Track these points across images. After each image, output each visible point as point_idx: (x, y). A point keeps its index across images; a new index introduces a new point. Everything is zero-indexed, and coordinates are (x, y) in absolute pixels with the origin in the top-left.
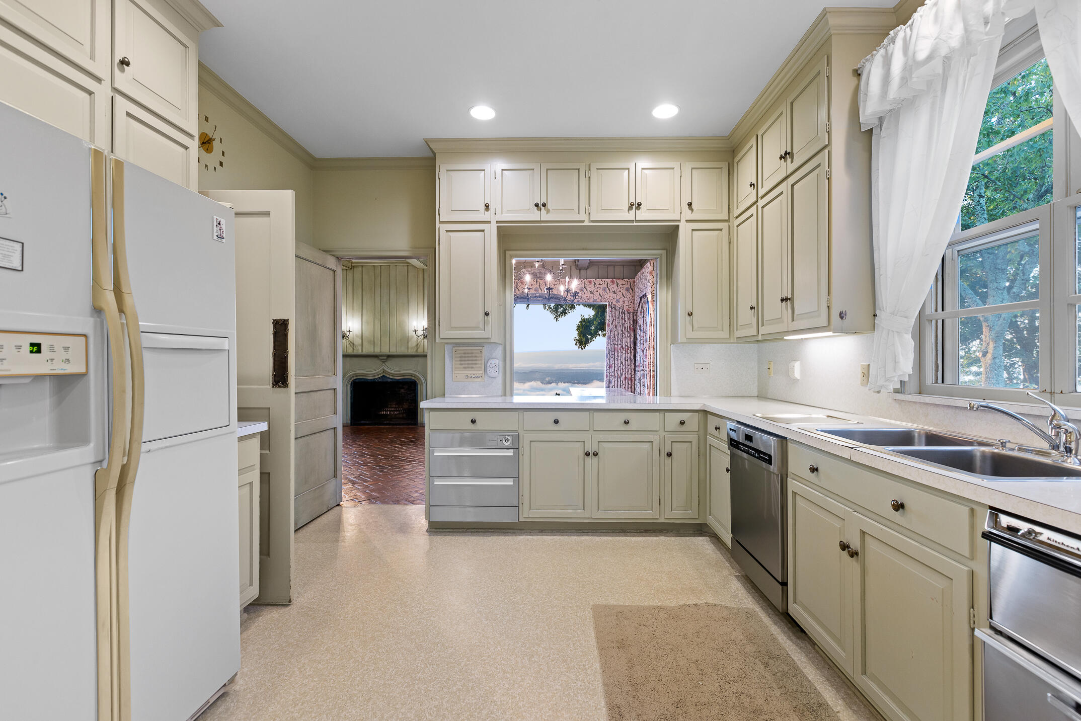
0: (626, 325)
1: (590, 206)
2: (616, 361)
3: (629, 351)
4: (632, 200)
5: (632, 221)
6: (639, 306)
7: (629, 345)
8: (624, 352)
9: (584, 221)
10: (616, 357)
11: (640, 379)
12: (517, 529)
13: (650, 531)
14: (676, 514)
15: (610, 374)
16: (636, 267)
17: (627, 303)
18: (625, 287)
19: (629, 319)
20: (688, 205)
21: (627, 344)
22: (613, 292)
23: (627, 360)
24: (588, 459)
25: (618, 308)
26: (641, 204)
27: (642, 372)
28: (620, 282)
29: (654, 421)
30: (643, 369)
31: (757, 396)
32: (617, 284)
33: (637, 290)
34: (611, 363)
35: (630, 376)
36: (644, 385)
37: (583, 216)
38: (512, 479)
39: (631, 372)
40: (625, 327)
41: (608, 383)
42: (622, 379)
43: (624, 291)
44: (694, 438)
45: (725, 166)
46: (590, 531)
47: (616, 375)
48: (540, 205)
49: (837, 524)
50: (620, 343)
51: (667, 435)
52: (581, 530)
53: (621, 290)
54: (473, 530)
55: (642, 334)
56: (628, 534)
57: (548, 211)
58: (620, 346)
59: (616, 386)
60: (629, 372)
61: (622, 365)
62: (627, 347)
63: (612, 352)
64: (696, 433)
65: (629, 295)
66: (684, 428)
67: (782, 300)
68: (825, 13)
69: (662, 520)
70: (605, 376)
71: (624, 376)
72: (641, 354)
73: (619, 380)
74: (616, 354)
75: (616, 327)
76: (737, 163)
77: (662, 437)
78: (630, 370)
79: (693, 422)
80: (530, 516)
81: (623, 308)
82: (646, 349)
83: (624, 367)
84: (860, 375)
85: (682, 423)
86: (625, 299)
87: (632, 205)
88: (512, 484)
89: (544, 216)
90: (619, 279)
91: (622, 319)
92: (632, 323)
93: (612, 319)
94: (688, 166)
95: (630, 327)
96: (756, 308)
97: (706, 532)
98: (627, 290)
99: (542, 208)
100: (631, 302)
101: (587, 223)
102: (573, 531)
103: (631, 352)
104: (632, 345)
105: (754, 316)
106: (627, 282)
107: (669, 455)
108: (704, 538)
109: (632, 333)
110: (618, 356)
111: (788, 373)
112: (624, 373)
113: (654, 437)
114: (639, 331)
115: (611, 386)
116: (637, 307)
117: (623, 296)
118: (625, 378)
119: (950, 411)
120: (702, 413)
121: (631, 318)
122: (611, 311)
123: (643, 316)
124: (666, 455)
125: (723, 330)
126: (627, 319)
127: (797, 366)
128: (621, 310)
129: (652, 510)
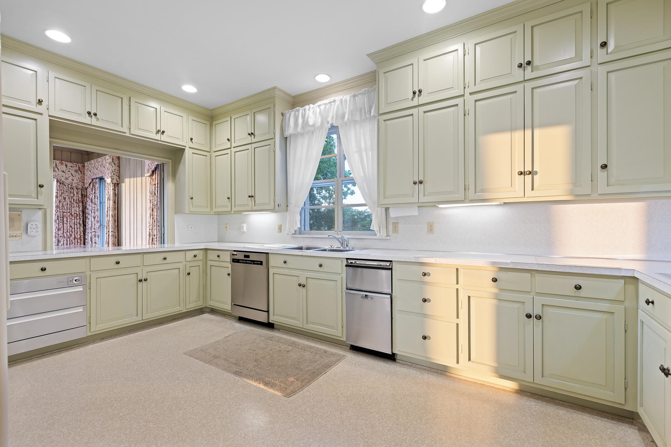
0: (75, 198)
1: (130, 124)
2: (65, 225)
3: (78, 218)
4: (158, 128)
5: (158, 140)
6: (90, 184)
7: (78, 213)
8: (73, 218)
9: (126, 133)
10: (65, 222)
11: (91, 239)
12: (80, 344)
13: (176, 319)
14: (192, 306)
15: (59, 236)
16: (83, 155)
17: (75, 181)
18: (74, 169)
19: (77, 193)
20: (191, 139)
21: (75, 212)
22: (62, 171)
23: (77, 224)
24: (140, 284)
25: (67, 184)
26: (164, 132)
27: (93, 233)
28: (69, 164)
29: (180, 257)
30: (94, 230)
31: (218, 241)
32: (66, 166)
33: (87, 173)
34: (60, 227)
35: (79, 236)
36: (95, 243)
37: (125, 129)
38: (82, 307)
39: (80, 233)
40: (74, 200)
41: (57, 242)
42: (71, 239)
43: (73, 173)
44: (200, 264)
45: (208, 123)
46: (139, 329)
47: (65, 236)
48: (92, 114)
49: (296, 278)
50: (69, 211)
51: (187, 263)
52: (132, 330)
53: (70, 170)
54: (38, 356)
55: (93, 206)
56: (164, 324)
57: (98, 119)
58: (69, 214)
59: (65, 244)
60: (79, 234)
61: (71, 228)
62: (76, 215)
63: (61, 218)
64: (201, 261)
65: (78, 176)
66: (196, 259)
67: (250, 197)
68: (275, 88)
69: (185, 311)
70: (54, 237)
71: (73, 236)
72: (93, 219)
73: (68, 240)
74: (65, 219)
75: (65, 199)
76: (216, 125)
77: (184, 264)
78: (79, 232)
79: (200, 255)
80: (97, 330)
81: (72, 184)
82: (97, 216)
83: (73, 230)
84: (277, 229)
85: (195, 256)
86: (74, 178)
87: (159, 131)
88: (82, 310)
89: (93, 121)
90: (68, 162)
91: (71, 193)
92: (80, 196)
93: (61, 193)
94: (191, 118)
95: (78, 199)
96: (230, 198)
97: (205, 312)
98: (76, 171)
99: (93, 116)
100: (80, 181)
101: (127, 134)
102: (126, 332)
103: (80, 218)
104: (81, 213)
105: (229, 202)
106: (76, 165)
107: (189, 274)
108: (206, 314)
109: (81, 204)
110: (67, 221)
111: (240, 228)
112: (73, 234)
113: (181, 266)
114: (89, 203)
115: (60, 244)
116: (88, 185)
117: (72, 175)
118: (75, 238)
119: (312, 239)
120: (204, 250)
121: (80, 193)
122: (60, 186)
123: (95, 193)
124: (187, 274)
125: (207, 208)
126: (75, 193)
127: (245, 225)
128: (70, 186)
129: (179, 306)
